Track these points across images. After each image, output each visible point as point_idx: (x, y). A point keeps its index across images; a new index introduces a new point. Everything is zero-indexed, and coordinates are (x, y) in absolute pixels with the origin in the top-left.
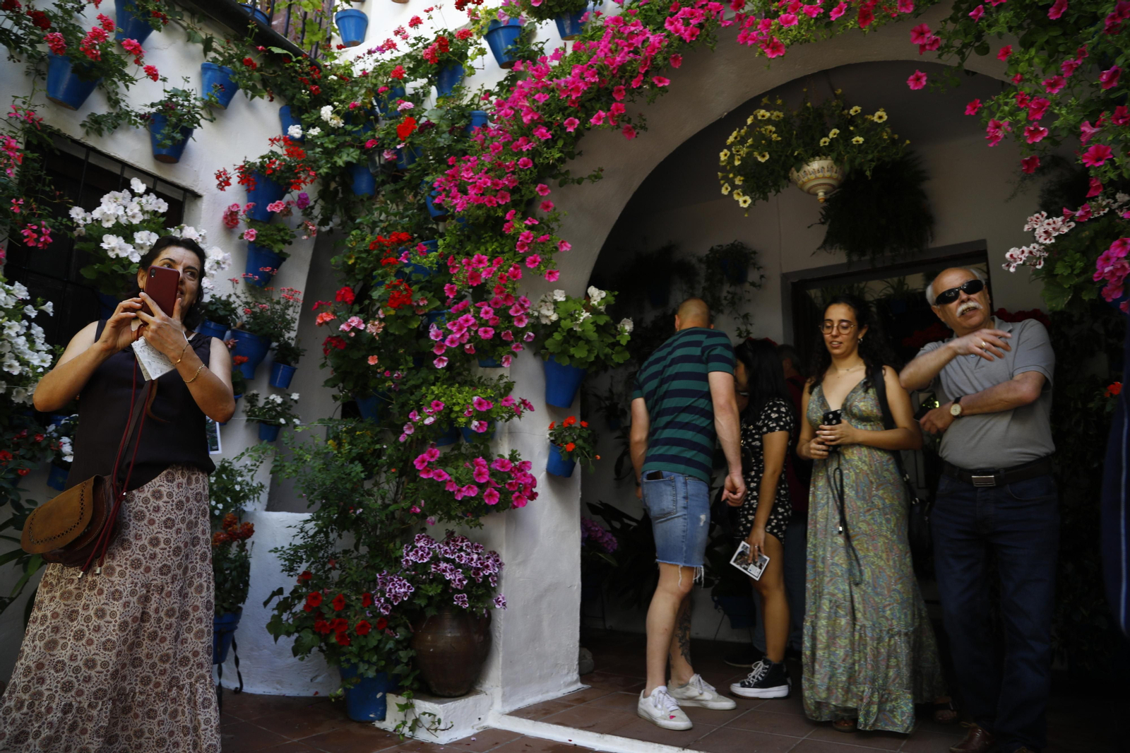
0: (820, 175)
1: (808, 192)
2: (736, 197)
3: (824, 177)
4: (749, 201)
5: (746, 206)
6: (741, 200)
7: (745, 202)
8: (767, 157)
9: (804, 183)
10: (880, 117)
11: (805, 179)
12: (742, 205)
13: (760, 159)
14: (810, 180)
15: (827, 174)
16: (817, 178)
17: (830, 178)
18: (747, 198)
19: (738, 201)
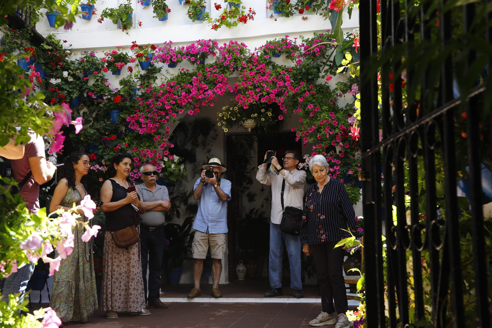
0: (250, 124)
1: (246, 128)
2: (223, 128)
3: (251, 125)
4: (227, 130)
5: (226, 132)
6: (225, 130)
7: (226, 130)
8: (235, 119)
9: (245, 126)
10: (270, 114)
11: (245, 125)
12: (225, 131)
13: (233, 119)
14: (247, 125)
15: (252, 124)
16: (249, 125)
17: (253, 125)
18: (227, 129)
19: (224, 130)
